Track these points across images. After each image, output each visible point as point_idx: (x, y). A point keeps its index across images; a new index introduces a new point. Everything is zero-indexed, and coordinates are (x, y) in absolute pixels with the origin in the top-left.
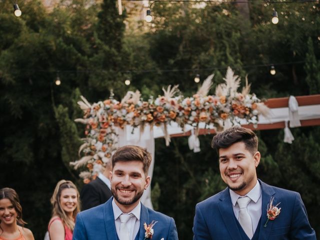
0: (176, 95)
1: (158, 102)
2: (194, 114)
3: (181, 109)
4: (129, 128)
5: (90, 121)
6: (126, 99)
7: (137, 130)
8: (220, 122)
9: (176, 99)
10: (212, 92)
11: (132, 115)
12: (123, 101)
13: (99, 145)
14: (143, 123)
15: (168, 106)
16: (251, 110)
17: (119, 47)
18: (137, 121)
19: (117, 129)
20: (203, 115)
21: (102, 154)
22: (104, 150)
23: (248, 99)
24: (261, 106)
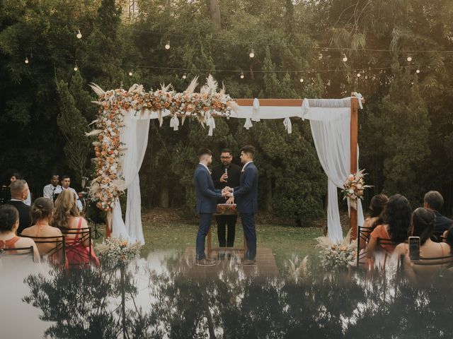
0: (170, 89)
1: (156, 93)
2: (183, 105)
3: (173, 100)
4: (132, 111)
5: (104, 103)
6: (131, 89)
7: (139, 113)
8: (202, 113)
9: (170, 93)
10: (197, 90)
11: (136, 101)
12: (130, 90)
13: (109, 123)
14: (144, 108)
15: (164, 97)
16: (225, 106)
17: (114, 37)
18: (139, 107)
19: (123, 111)
20: (190, 106)
21: (111, 130)
22: (112, 126)
23: (223, 97)
24: (233, 103)
